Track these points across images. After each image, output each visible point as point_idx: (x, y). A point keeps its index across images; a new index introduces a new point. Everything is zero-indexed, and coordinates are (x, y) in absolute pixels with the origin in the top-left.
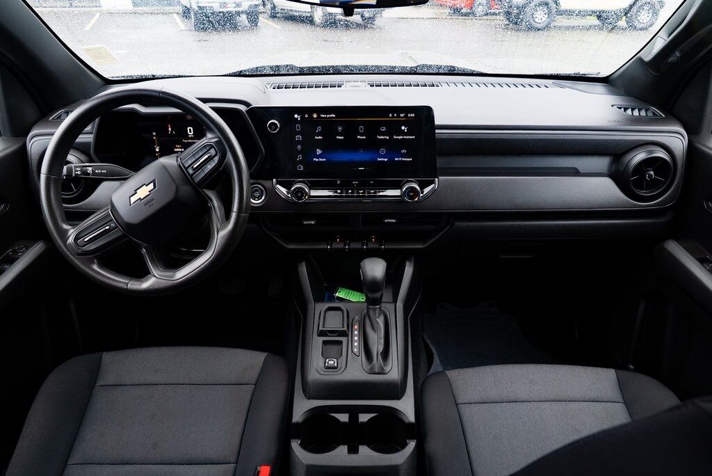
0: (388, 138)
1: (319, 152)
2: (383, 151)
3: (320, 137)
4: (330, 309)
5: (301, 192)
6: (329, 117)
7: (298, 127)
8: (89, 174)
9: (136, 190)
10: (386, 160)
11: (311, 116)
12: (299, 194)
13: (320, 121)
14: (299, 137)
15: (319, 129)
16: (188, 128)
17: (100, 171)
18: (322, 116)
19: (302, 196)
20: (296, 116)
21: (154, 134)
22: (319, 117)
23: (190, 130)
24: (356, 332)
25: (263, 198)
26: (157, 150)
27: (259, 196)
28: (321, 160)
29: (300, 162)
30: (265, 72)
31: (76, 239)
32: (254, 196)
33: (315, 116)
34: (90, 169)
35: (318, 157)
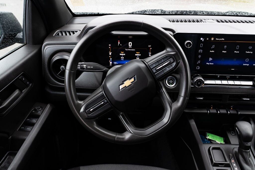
0: (252, 53)
1: (211, 59)
2: (247, 60)
3: (213, 51)
4: (214, 148)
5: (200, 82)
6: (221, 40)
7: (202, 45)
8: (84, 69)
9: (123, 82)
10: (248, 65)
11: (210, 39)
12: (199, 83)
13: (215, 42)
14: (201, 51)
15: (213, 47)
16: (129, 43)
17: (90, 67)
18: (217, 39)
19: (201, 84)
20: (202, 39)
21: (110, 45)
22: (215, 39)
23: (130, 44)
24: (234, 165)
25: (175, 83)
26: (110, 54)
27: (172, 83)
28: (211, 64)
29: (199, 65)
30: (157, 13)
31: (86, 109)
32: (170, 83)
33: (212, 39)
34: (85, 65)
35: (209, 62)
